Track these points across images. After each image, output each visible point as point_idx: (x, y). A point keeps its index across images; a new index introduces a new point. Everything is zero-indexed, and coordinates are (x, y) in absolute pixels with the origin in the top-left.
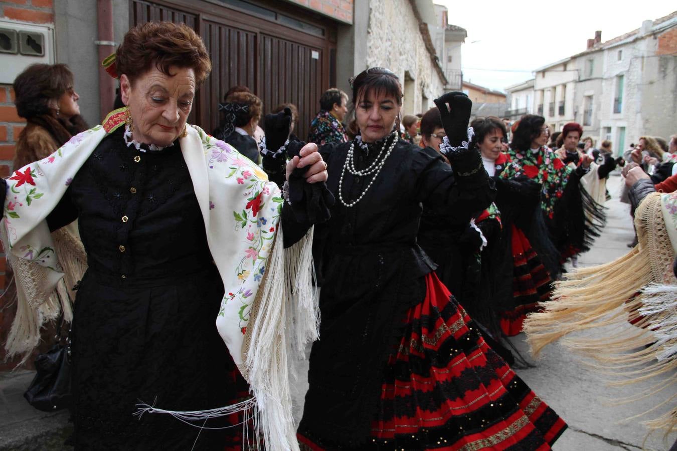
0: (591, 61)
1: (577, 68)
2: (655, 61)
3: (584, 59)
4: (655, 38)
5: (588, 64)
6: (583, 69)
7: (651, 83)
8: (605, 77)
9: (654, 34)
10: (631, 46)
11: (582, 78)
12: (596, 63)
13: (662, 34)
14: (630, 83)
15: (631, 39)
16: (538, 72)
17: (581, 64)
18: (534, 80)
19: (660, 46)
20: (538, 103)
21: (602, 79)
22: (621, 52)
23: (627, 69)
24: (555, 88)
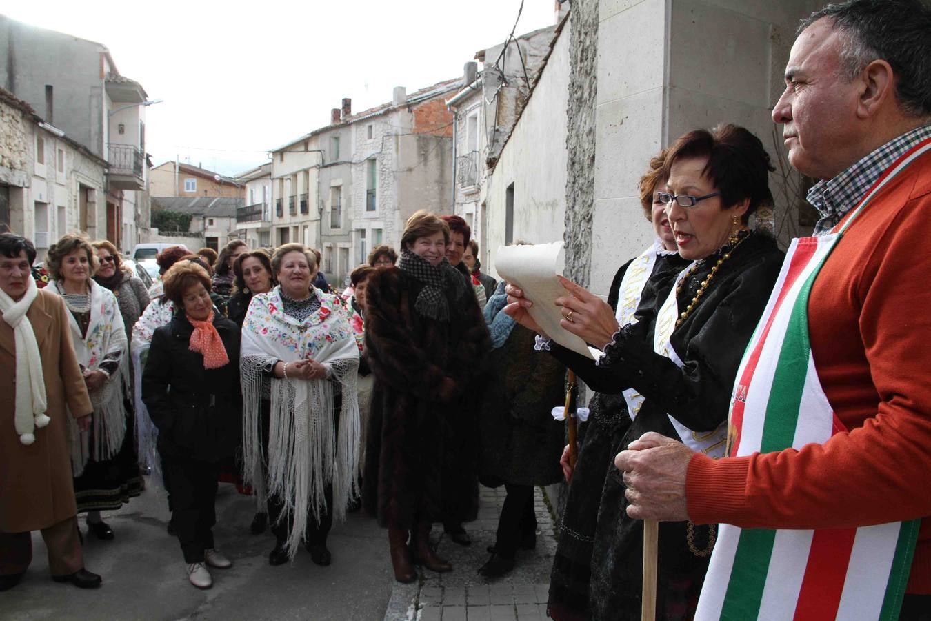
0: (337, 139)
1: (319, 149)
2: (413, 141)
3: (327, 136)
4: (410, 111)
5: (334, 142)
6: (327, 150)
7: (410, 170)
8: (354, 161)
9: (409, 106)
10: (382, 120)
11: (326, 163)
12: (342, 139)
13: (419, 106)
14: (384, 170)
15: (381, 112)
16: (275, 153)
17: (324, 142)
18: (270, 164)
19: (418, 122)
20: (277, 197)
21: (351, 163)
22: (371, 127)
23: (379, 151)
24: (295, 175)
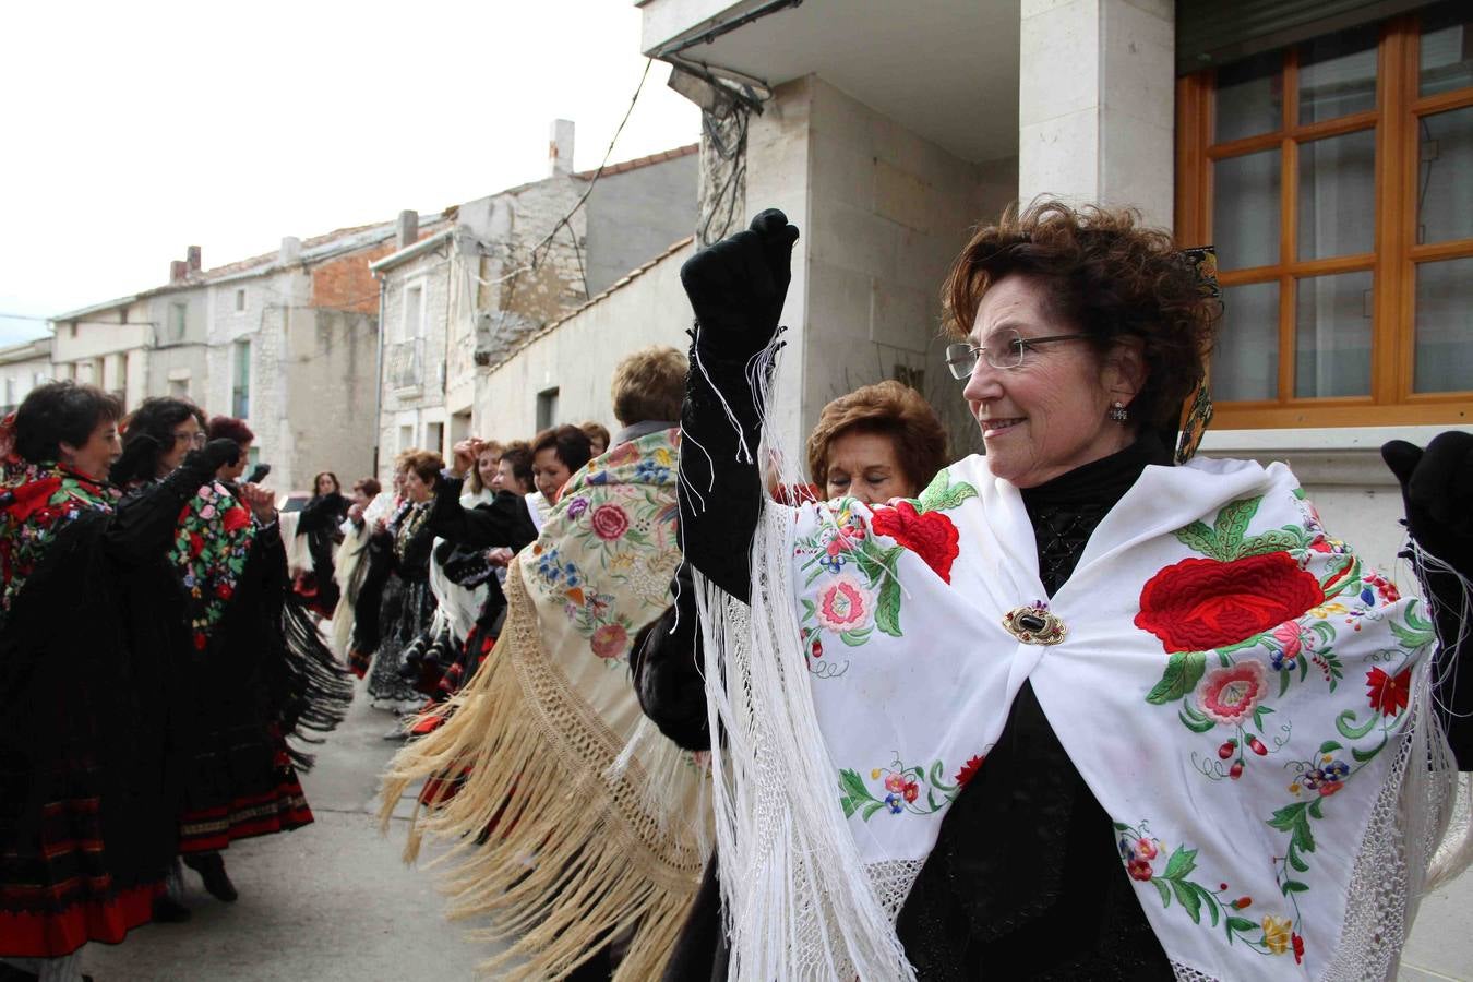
0: (181, 307)
1: (150, 320)
2: (310, 318)
3: (165, 301)
4: (307, 273)
5: (175, 313)
6: (164, 324)
7: (305, 360)
8: (211, 343)
9: (305, 265)
10: (263, 283)
11: (163, 343)
12: (191, 310)
13: (319, 266)
14: (263, 358)
15: (261, 270)
16: (60, 323)
17: (161, 311)
18: (50, 339)
19: (318, 290)
21: (206, 345)
22: (242, 293)
23: (255, 329)
24: (101, 360)
